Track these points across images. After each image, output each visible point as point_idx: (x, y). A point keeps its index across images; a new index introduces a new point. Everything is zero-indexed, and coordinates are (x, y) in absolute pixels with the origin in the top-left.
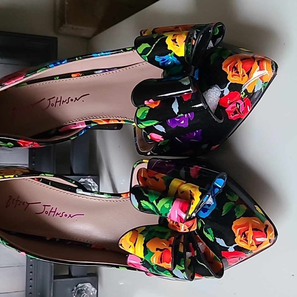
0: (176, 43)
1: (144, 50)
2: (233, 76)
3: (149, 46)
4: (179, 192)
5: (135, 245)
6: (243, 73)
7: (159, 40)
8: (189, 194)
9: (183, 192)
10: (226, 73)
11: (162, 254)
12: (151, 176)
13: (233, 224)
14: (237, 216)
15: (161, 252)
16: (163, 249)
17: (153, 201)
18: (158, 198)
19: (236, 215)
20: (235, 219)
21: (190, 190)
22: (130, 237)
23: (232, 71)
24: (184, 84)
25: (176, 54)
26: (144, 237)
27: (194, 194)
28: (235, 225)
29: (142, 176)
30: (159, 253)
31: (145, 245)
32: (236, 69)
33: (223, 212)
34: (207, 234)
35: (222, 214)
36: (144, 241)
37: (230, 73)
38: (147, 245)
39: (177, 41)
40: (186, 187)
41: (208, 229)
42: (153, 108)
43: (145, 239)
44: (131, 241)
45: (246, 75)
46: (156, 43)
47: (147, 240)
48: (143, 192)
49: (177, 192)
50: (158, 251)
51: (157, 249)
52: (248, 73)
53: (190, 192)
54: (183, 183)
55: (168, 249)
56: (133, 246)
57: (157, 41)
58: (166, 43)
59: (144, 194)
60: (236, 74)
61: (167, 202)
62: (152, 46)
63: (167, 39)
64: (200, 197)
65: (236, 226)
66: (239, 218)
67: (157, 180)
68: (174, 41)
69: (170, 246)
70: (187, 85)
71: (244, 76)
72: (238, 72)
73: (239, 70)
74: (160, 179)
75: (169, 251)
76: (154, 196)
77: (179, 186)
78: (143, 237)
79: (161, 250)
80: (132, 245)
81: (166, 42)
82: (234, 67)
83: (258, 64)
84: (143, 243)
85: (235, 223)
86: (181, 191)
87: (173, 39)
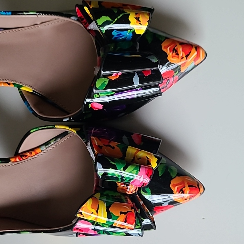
0: (140, 21)
1: (104, 22)
2: (173, 57)
3: (111, 20)
4: (136, 159)
5: (97, 212)
6: (183, 55)
7: (121, 15)
8: (146, 160)
9: (140, 158)
10: (166, 54)
11: (126, 216)
12: (106, 145)
13: (171, 183)
14: (172, 176)
15: (125, 215)
16: (126, 212)
17: (121, 168)
18: (125, 165)
19: (171, 174)
20: (172, 179)
21: (147, 157)
22: (91, 204)
23: (173, 53)
24: (153, 61)
25: (135, 31)
26: (105, 203)
27: (151, 160)
28: (172, 184)
29: (97, 144)
30: (124, 216)
31: (108, 210)
32: (176, 51)
33: (159, 173)
34: (145, 193)
35: (159, 175)
36: (106, 207)
37: (170, 54)
38: (110, 210)
39: (140, 19)
40: (142, 154)
41: (146, 189)
42: (113, 80)
43: (106, 204)
44: (92, 208)
45: (185, 58)
46: (119, 17)
47: (108, 205)
48: (110, 161)
49: (134, 158)
50: (122, 214)
51: (121, 213)
52: (187, 56)
53: (147, 159)
54: (138, 151)
55: (131, 212)
56: (96, 213)
57: (119, 16)
58: (129, 20)
59: (111, 163)
60: (176, 56)
61: (134, 169)
62: (114, 20)
63: (130, 16)
64: (157, 162)
65: (174, 184)
66: (175, 178)
67: (113, 148)
68: (138, 19)
69: (132, 208)
70: (155, 62)
71: (183, 58)
72: (178, 54)
73: (179, 53)
74: (116, 147)
75: (133, 213)
76: (121, 164)
77: (136, 153)
78: (103, 203)
79: (125, 213)
80: (95, 211)
81: (129, 18)
82: (174, 49)
83: (196, 50)
84: (106, 208)
85: (173, 182)
86: (138, 158)
87: (136, 17)
